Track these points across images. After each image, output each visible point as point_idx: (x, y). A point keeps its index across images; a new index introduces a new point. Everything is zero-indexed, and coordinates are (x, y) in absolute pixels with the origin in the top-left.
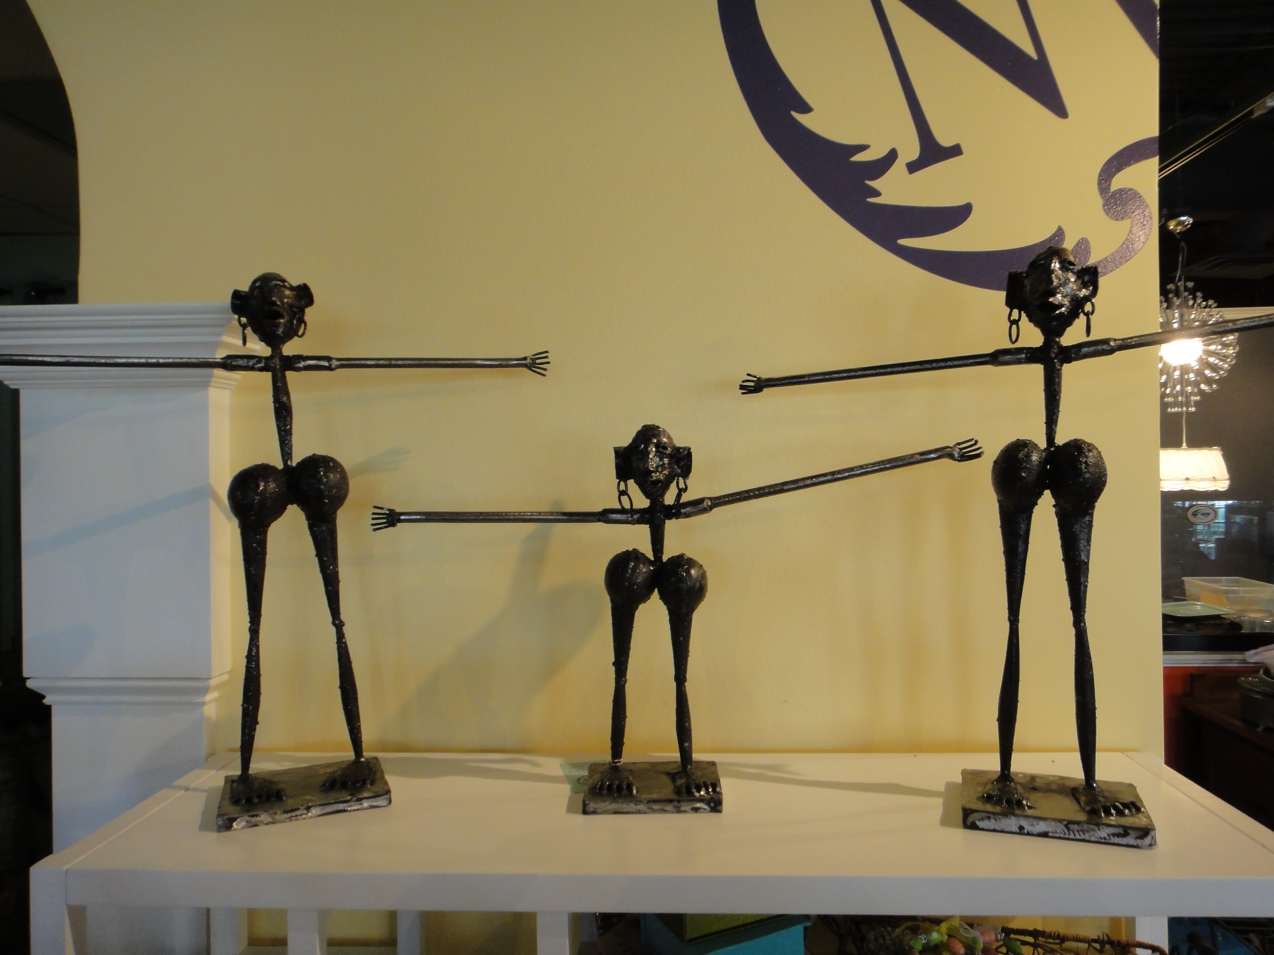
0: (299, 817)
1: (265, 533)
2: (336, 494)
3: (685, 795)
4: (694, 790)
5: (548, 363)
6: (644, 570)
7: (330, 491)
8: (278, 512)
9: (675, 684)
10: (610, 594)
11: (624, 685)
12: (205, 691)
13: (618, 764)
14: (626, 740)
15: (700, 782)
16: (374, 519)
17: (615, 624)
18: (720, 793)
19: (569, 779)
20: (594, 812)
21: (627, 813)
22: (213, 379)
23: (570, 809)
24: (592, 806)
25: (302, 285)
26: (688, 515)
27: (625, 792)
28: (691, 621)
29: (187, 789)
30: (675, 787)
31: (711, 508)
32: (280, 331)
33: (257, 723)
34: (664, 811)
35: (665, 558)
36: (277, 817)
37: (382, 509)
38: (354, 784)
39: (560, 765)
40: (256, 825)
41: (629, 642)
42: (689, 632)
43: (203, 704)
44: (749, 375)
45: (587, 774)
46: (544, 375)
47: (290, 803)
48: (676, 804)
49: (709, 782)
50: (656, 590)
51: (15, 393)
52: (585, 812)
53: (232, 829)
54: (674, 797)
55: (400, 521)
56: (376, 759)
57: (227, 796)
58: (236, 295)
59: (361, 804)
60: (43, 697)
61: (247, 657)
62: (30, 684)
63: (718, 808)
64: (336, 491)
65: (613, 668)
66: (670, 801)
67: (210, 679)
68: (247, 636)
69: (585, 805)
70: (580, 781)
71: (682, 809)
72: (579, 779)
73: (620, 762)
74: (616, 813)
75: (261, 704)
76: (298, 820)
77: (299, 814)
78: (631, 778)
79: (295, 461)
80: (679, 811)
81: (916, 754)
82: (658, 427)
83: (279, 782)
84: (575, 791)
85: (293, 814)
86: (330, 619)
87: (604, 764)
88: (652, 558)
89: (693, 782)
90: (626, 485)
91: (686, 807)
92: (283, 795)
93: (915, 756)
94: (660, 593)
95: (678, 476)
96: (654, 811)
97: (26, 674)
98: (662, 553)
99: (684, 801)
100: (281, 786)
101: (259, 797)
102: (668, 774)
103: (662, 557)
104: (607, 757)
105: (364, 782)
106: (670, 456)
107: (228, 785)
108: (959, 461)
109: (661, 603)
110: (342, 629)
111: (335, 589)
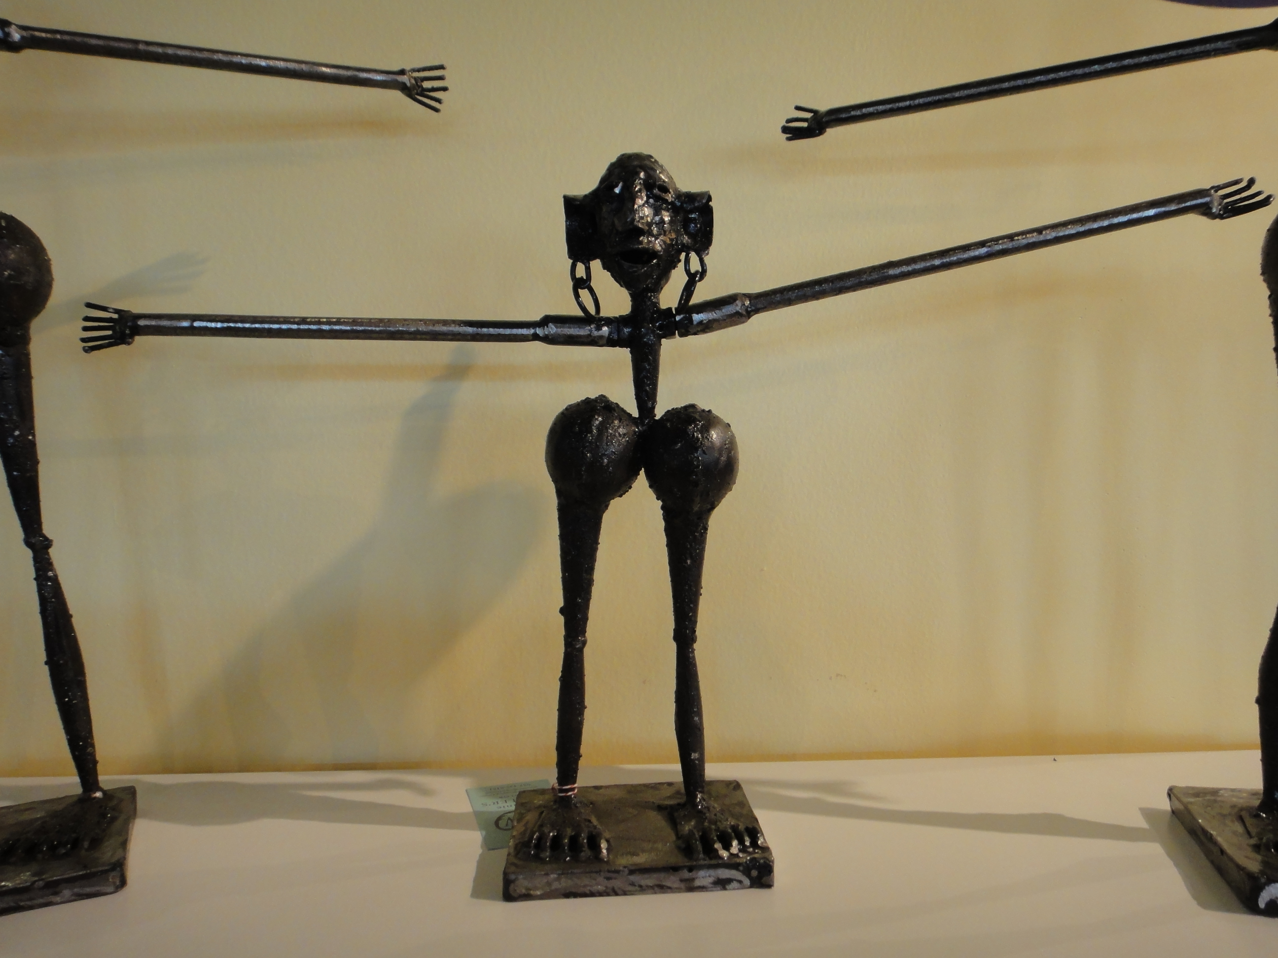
3: (701, 856)
4: (718, 846)
5: (445, 89)
6: (622, 431)
9: (674, 645)
10: (555, 480)
11: (581, 650)
13: (570, 793)
14: (583, 750)
15: (726, 828)
16: (85, 329)
17: (564, 537)
18: (766, 849)
19: (481, 819)
20: (527, 897)
21: (592, 894)
23: (479, 891)
24: (522, 884)
26: (706, 327)
27: (586, 853)
28: (706, 529)
30: (679, 837)
31: (749, 314)
34: (661, 888)
35: (659, 412)
37: (104, 309)
39: (466, 791)
41: (591, 569)
42: (703, 550)
44: (798, 108)
45: (513, 808)
46: (436, 110)
48: (686, 874)
49: (742, 827)
50: (642, 472)
52: (508, 897)
54: (678, 859)
55: (139, 331)
59: (56, 893)
63: (764, 880)
65: (561, 619)
66: (675, 869)
69: (507, 882)
70: (500, 822)
71: (697, 883)
72: (499, 818)
73: (572, 789)
74: (568, 895)
78: (595, 821)
80: (691, 887)
81: (1057, 757)
82: (651, 157)
84: (490, 845)
86: (20, 534)
87: (543, 792)
88: (635, 413)
89: (713, 827)
90: (588, 270)
91: (704, 877)
93: (1055, 760)
94: (649, 476)
95: (687, 249)
96: (642, 889)
98: (654, 401)
99: (701, 867)
102: (660, 808)
103: (653, 408)
104: (550, 777)
106: (675, 210)
108: (1221, 217)
109: (651, 494)
110: (48, 554)
111: (28, 475)
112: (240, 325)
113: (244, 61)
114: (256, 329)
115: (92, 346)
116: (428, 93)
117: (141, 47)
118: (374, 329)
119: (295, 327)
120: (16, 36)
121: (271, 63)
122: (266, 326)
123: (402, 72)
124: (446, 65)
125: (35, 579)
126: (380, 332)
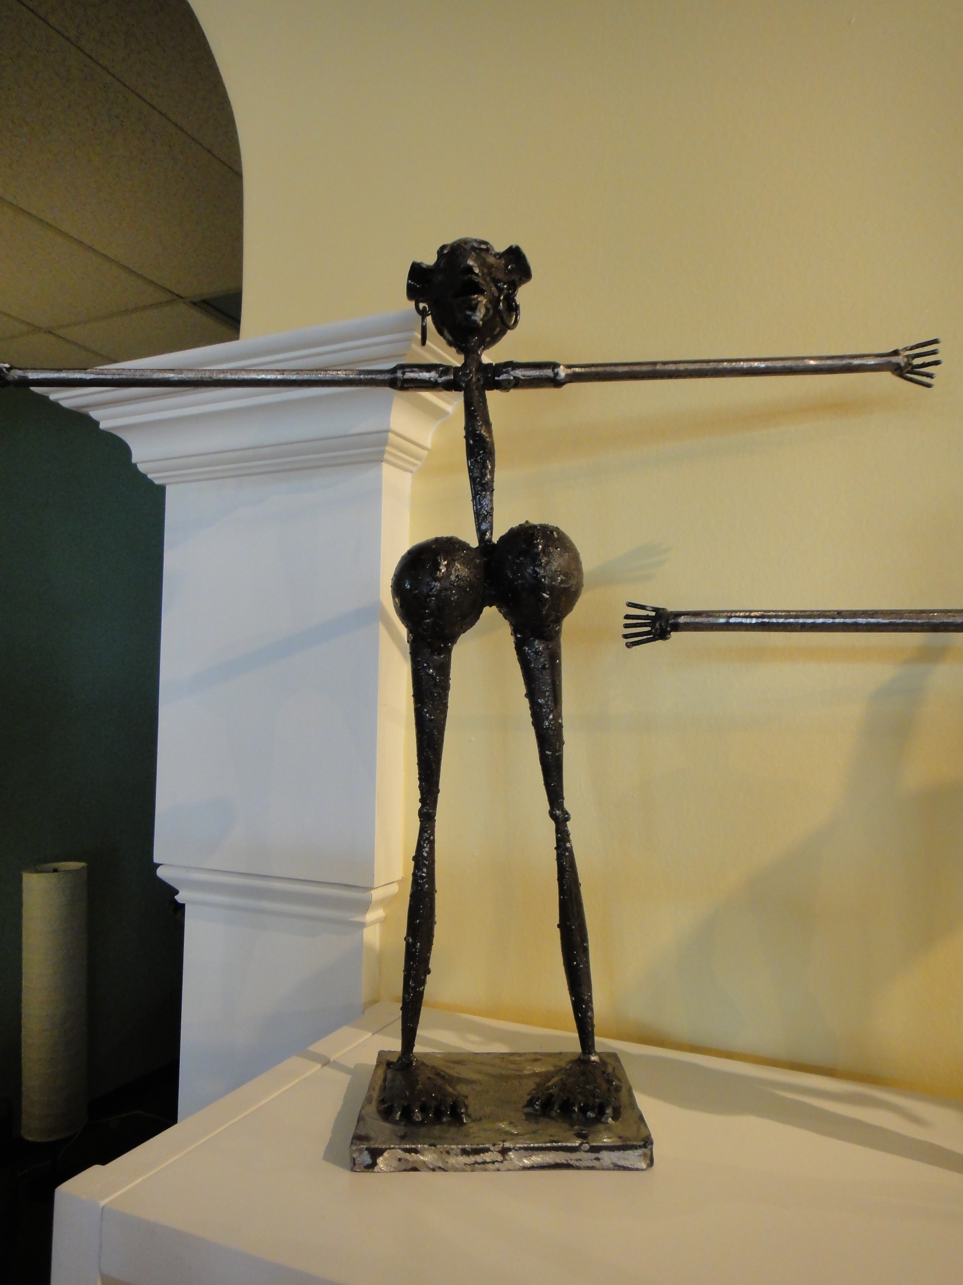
0: (490, 1166)
1: (449, 651)
2: (562, 586)
5: (937, 363)
7: (553, 579)
8: (469, 617)
12: (365, 906)
16: (627, 626)
22: (387, 448)
25: (514, 247)
29: (326, 1063)
32: (479, 316)
33: (428, 972)
36: (453, 1160)
37: (643, 607)
38: (583, 1110)
40: (415, 1169)
43: (362, 925)
46: (929, 386)
47: (476, 1132)
51: (162, 489)
53: (376, 1169)
55: (676, 627)
56: (614, 1056)
57: (375, 1095)
58: (417, 272)
59: (598, 1159)
60: (177, 892)
61: (415, 859)
62: (161, 873)
64: (562, 580)
67: (372, 889)
68: (416, 823)
75: (435, 941)
76: (486, 1170)
77: (488, 1160)
79: (498, 532)
83: (460, 1080)
85: (479, 1158)
86: (547, 807)
92: (462, 1113)
97: (156, 860)
100: (463, 1089)
101: (424, 1109)
105: (601, 1111)
107: (381, 1072)
110: (566, 826)
111: (557, 754)
112: (774, 620)
113: (745, 365)
114: (790, 624)
115: (633, 641)
116: (918, 370)
117: (658, 367)
118: (915, 621)
119: (830, 621)
120: (562, 372)
121: (769, 364)
122: (801, 621)
123: (896, 353)
124: (941, 339)
125: (556, 848)
126: (922, 624)
